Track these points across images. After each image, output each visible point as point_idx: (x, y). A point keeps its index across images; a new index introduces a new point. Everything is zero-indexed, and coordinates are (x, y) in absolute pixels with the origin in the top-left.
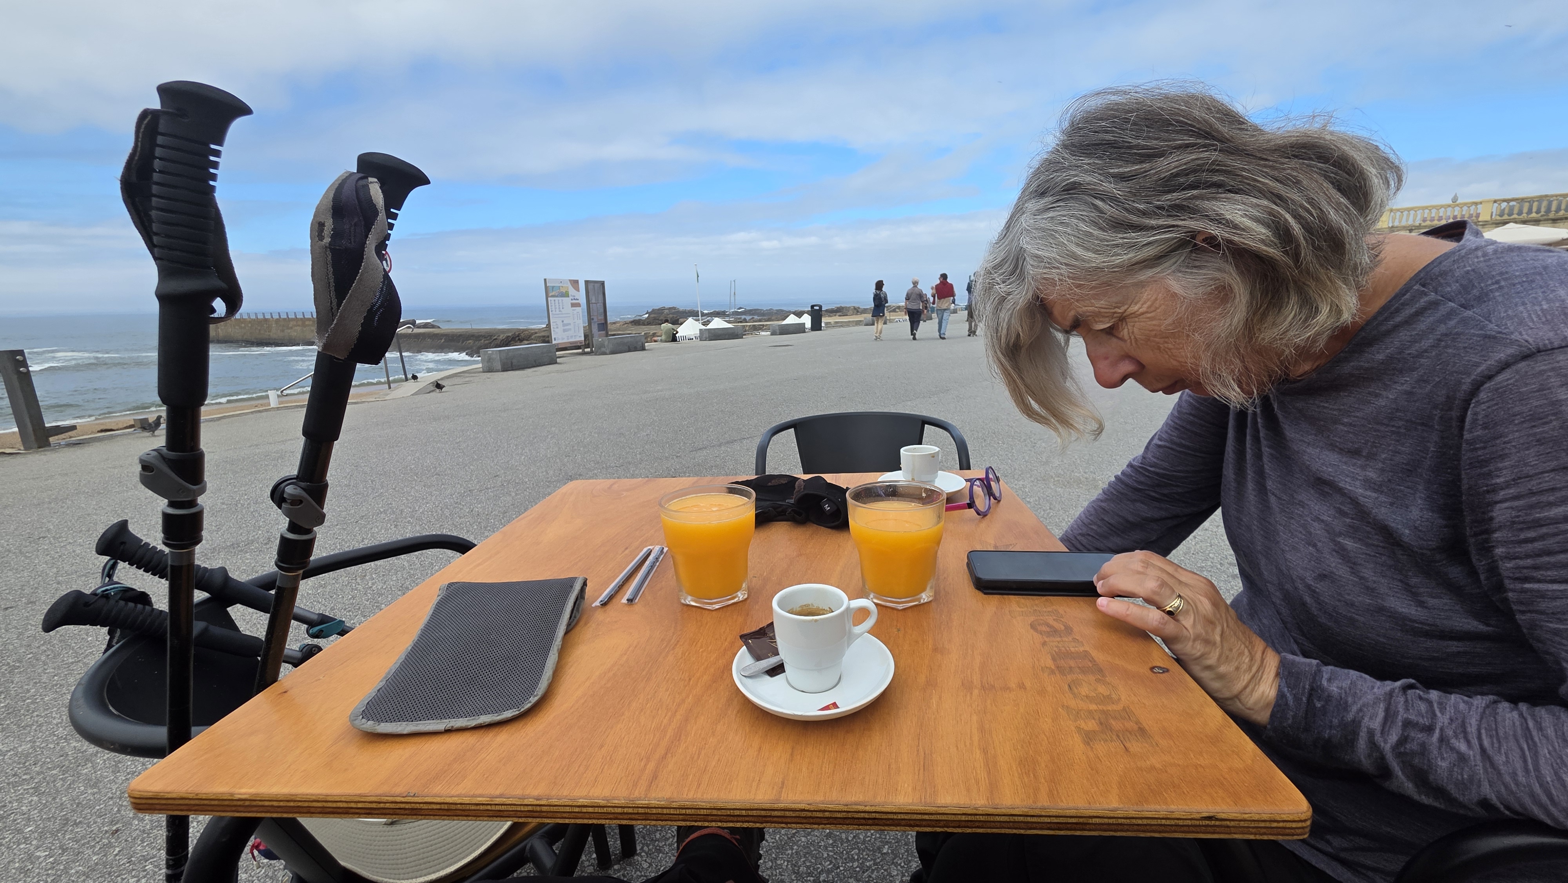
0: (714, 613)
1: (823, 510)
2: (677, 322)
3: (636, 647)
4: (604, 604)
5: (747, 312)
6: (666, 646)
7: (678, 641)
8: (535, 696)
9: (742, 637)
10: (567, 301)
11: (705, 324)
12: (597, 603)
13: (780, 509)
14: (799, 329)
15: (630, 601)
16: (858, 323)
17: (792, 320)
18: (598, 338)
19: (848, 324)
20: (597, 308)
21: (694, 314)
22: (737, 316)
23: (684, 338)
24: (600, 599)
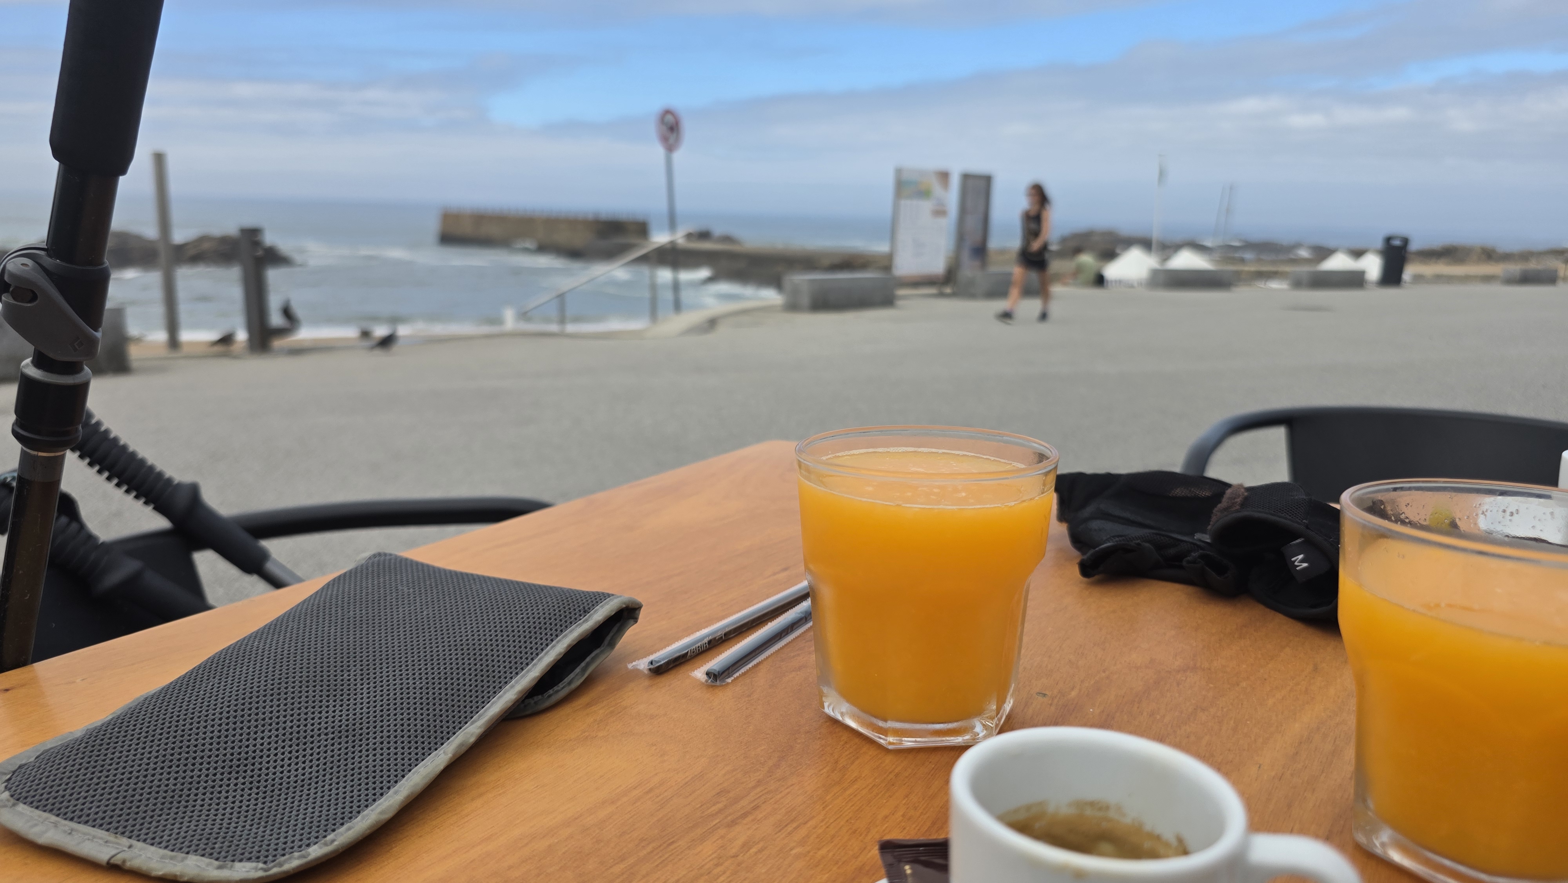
0: (888, 759)
1: (1286, 567)
2: (1110, 255)
3: (651, 790)
4: (659, 670)
5: (1249, 246)
6: (720, 811)
7: (756, 808)
8: (326, 844)
9: (887, 847)
10: (926, 206)
11: (1166, 259)
12: (643, 664)
13: (1172, 551)
14: (1355, 280)
15: (714, 676)
16: (1488, 279)
17: (1339, 262)
18: (969, 270)
19: (1466, 279)
20: (973, 222)
21: (1146, 244)
22: (1228, 252)
23: (1119, 282)
24: (652, 657)
